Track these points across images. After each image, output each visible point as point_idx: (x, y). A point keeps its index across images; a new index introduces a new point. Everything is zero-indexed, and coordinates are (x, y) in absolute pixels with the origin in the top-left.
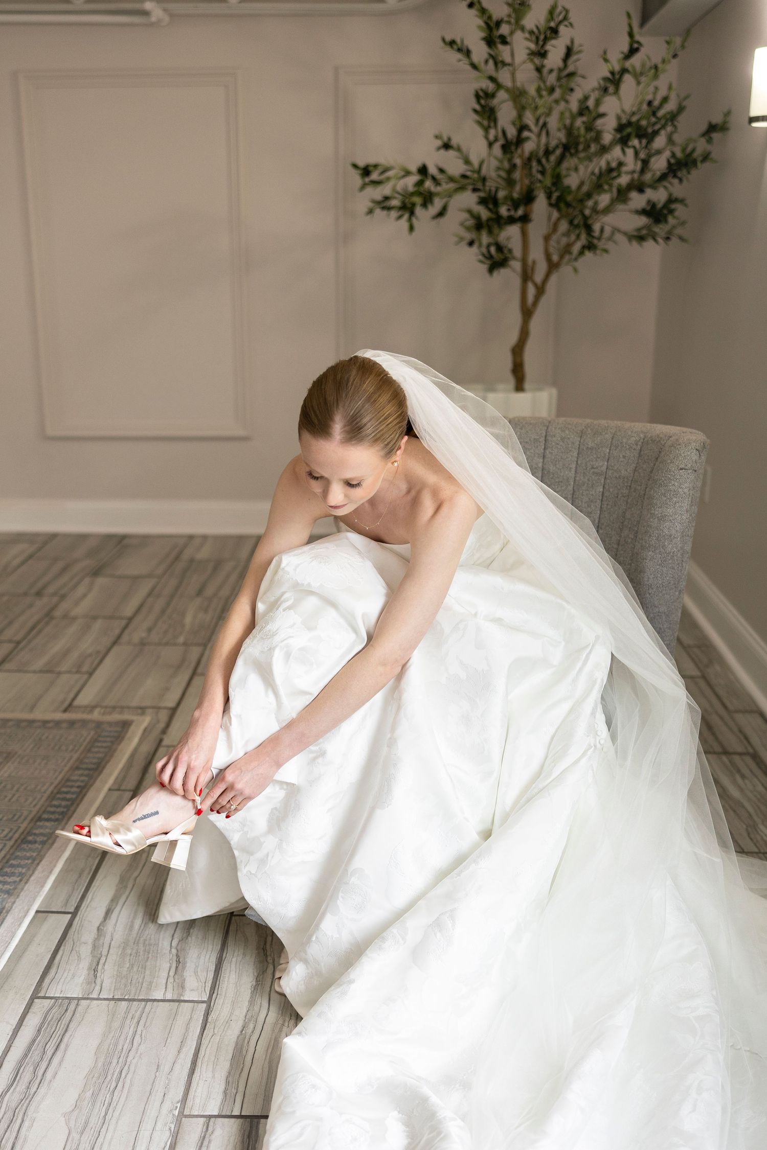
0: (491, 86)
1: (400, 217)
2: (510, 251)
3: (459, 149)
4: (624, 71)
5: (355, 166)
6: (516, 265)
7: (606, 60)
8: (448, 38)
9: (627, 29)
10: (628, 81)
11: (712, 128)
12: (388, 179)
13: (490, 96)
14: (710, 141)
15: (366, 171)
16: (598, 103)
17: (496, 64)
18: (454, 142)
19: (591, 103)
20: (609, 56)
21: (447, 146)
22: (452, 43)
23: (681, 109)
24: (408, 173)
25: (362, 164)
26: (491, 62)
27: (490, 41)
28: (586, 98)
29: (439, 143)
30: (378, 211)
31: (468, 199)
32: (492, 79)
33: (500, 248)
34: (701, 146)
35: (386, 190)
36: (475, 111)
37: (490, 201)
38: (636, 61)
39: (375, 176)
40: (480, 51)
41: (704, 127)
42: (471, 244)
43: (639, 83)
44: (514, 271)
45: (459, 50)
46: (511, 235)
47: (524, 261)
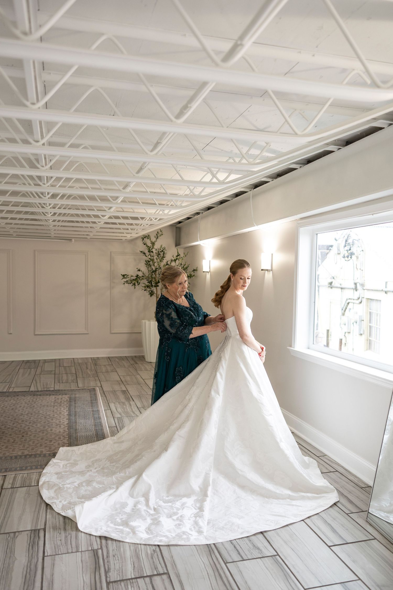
0: (149, 260)
1: (133, 285)
2: (154, 292)
3: (142, 271)
4: (177, 259)
5: (122, 275)
6: (155, 295)
7: (174, 257)
8: (141, 251)
9: (177, 252)
10: (177, 261)
11: (194, 270)
12: (128, 277)
13: (149, 262)
14: (194, 272)
15: (124, 276)
16: (170, 263)
17: (151, 256)
18: (141, 270)
19: (169, 263)
20: (174, 256)
21: (139, 270)
22: (142, 252)
23: (188, 266)
24: (132, 276)
25: (123, 274)
26: (150, 255)
27: (149, 251)
28: (168, 262)
29: (137, 270)
30: (126, 284)
31: (146, 282)
32: (150, 259)
33: (152, 291)
34: (193, 273)
35: (127, 279)
36: (145, 264)
37: (150, 282)
38: (178, 257)
39: (125, 277)
40: (147, 253)
41: (193, 270)
42: (145, 290)
43: (179, 260)
44: (155, 296)
45: (143, 253)
46: (154, 289)
47: (157, 294)
